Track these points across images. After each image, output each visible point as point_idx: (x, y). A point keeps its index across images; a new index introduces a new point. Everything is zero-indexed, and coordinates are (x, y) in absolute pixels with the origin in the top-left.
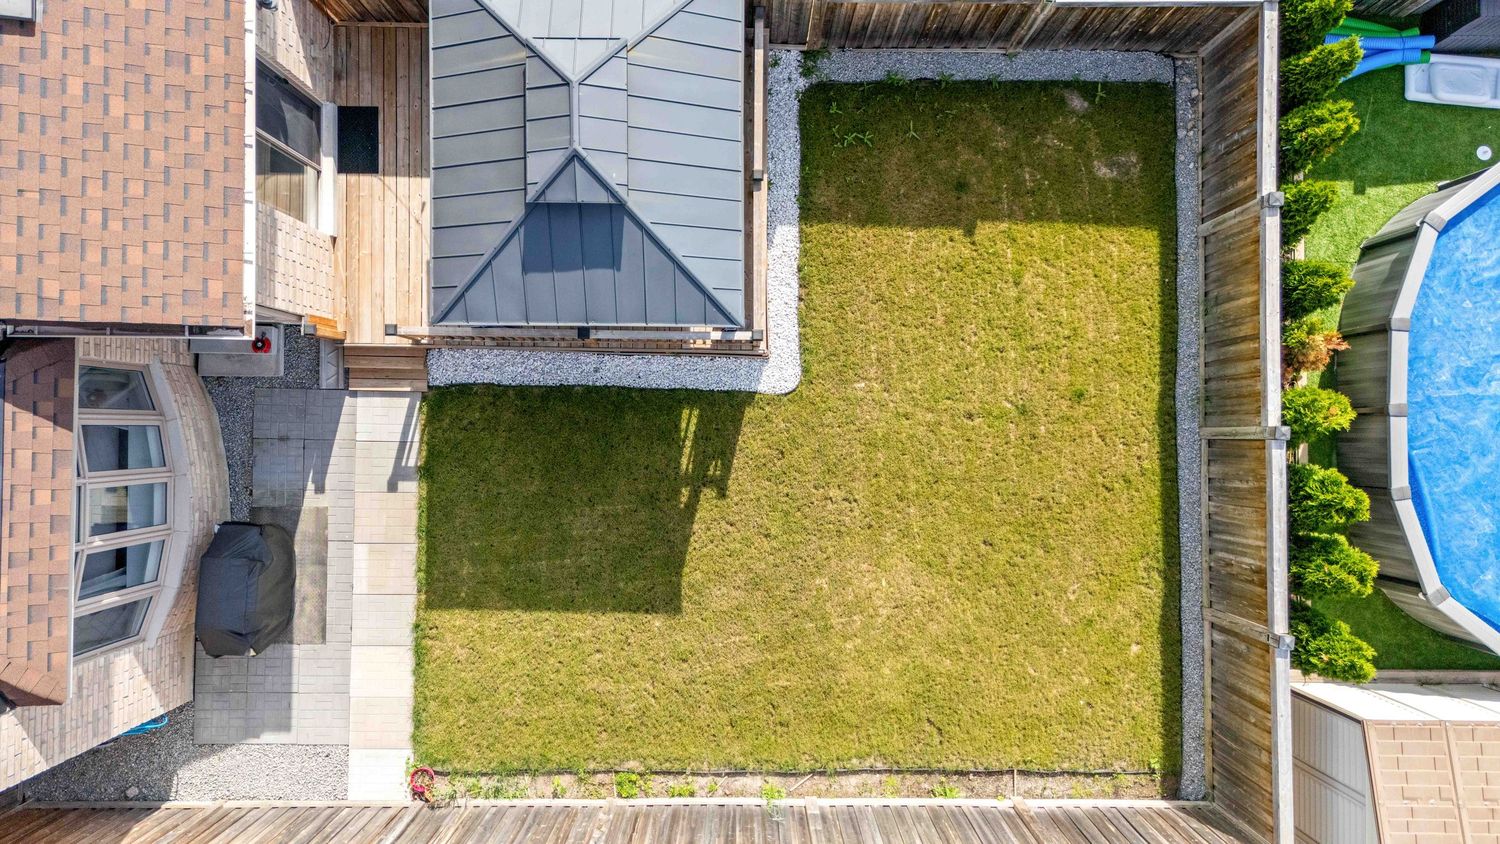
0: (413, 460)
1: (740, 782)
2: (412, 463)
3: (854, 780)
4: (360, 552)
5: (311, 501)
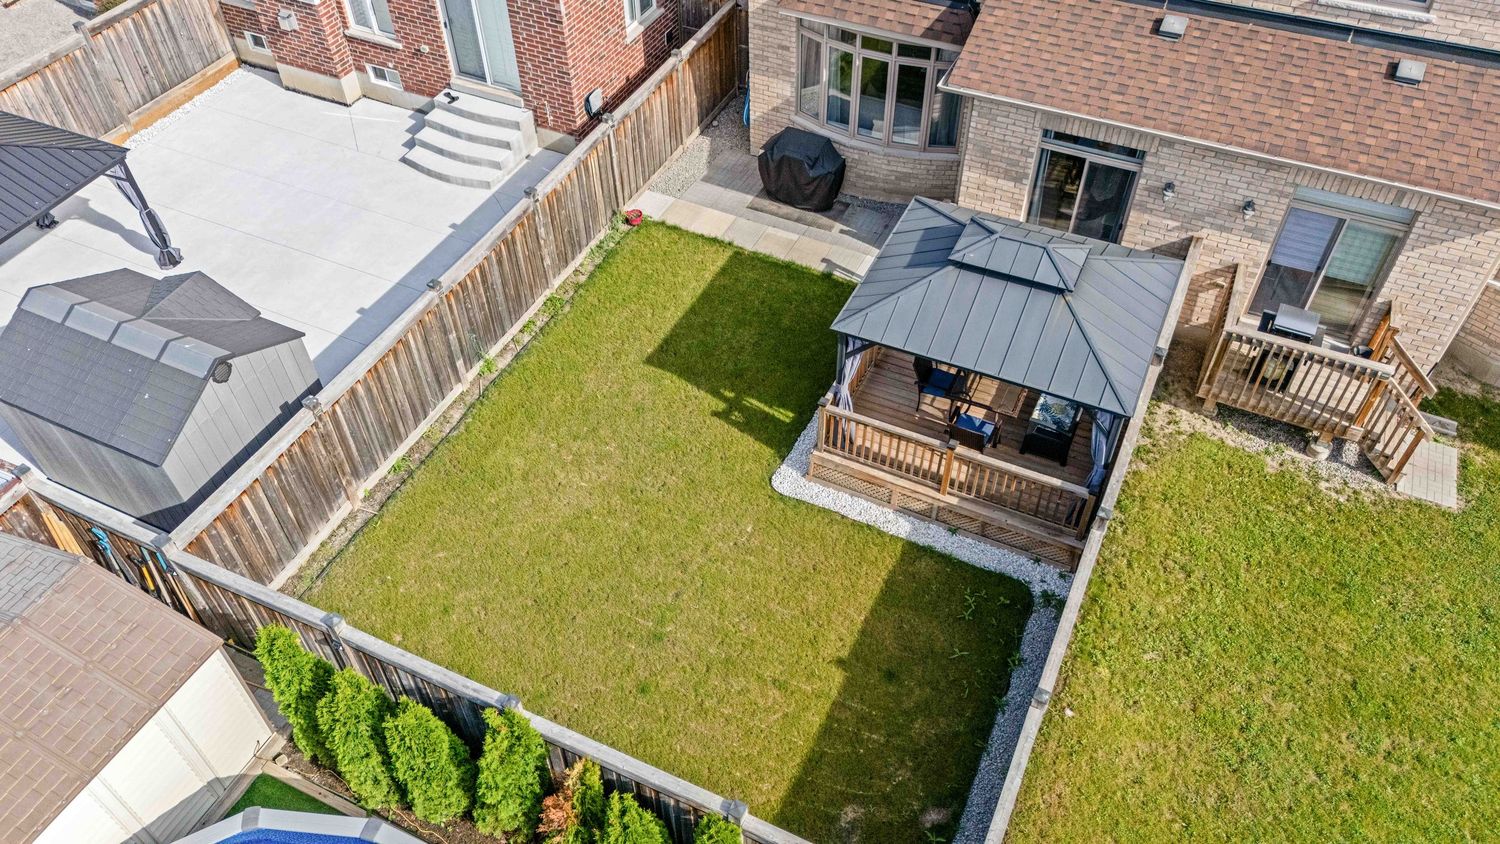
0: (837, 274)
1: (509, 357)
2: (835, 273)
3: (457, 415)
4: (795, 237)
5: (838, 226)
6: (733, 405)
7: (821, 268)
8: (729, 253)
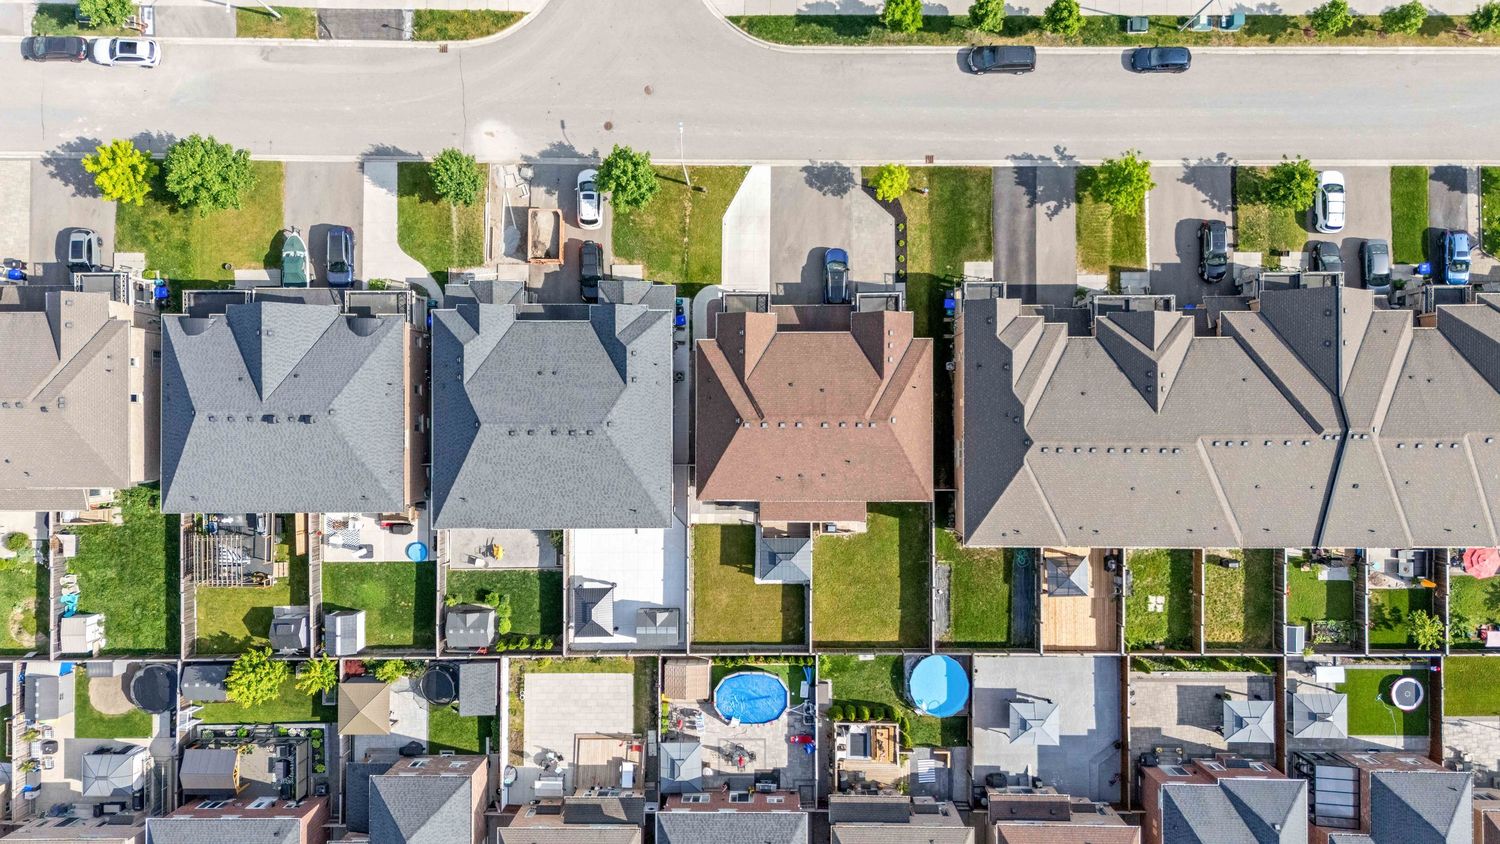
3: (693, 592)
4: (729, 515)
6: (741, 568)
7: (739, 523)
8: (720, 527)
